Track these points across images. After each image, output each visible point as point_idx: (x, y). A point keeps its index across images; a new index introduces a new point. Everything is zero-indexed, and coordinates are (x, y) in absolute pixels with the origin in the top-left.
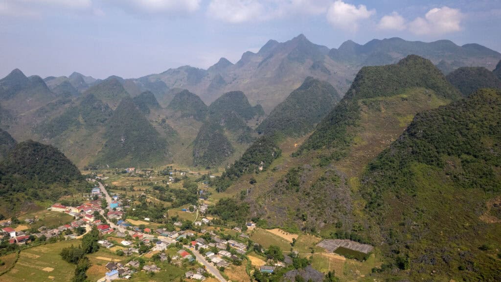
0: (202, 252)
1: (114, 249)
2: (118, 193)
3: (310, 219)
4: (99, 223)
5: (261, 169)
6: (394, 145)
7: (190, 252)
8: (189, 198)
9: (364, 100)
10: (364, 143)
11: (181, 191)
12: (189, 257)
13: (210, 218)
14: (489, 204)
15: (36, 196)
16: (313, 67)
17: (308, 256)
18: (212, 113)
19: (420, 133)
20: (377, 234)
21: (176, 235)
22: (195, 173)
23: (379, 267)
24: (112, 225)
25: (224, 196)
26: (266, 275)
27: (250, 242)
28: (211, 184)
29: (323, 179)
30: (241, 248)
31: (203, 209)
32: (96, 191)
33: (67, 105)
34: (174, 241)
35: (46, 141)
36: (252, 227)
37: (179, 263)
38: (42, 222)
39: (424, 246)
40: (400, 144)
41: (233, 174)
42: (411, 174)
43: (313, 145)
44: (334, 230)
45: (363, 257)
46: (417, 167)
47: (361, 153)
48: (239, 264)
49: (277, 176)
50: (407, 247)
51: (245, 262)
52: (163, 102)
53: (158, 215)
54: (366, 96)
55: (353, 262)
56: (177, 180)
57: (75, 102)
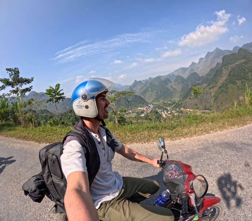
4: (146, 110)
9: (224, 67)
15: (136, 106)
18: (186, 81)
24: (149, 110)
32: (149, 105)
33: (146, 87)
36: (182, 109)
40: (227, 79)
42: (228, 88)
44: (204, 108)
46: (230, 86)
48: (171, 114)
52: (172, 80)
57: (148, 85)
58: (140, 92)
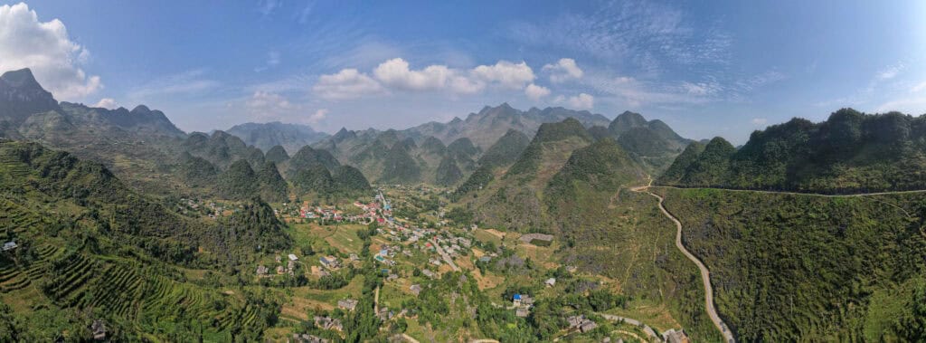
0: (441, 245)
1: (386, 236)
2: (390, 199)
3: (513, 221)
4: (378, 217)
5: (481, 188)
6: (562, 170)
7: (432, 244)
8: (434, 207)
9: (544, 142)
10: (545, 170)
11: (428, 201)
12: (432, 247)
13: (446, 221)
14: (611, 199)
15: (347, 195)
16: (513, 123)
17: (513, 247)
18: (449, 151)
19: (576, 162)
20: (556, 227)
21: (424, 231)
22: (437, 190)
23: (558, 249)
24: (386, 220)
25: (456, 206)
26: (485, 263)
27: (473, 239)
28: (447, 197)
29: (521, 194)
30: (467, 243)
31: (442, 214)
32: (378, 197)
33: (365, 146)
34: (422, 236)
35: (354, 166)
36: (475, 228)
37: (425, 251)
38: (350, 211)
39: (583, 230)
40: (565, 169)
41: (463, 191)
42: (573, 186)
43: (514, 171)
44: (529, 228)
45: (547, 244)
46: (576, 182)
47: (544, 176)
48: (466, 255)
49: (492, 192)
50: (574, 232)
51: (470, 254)
52: (418, 143)
53: (413, 217)
54: (546, 140)
55: (542, 248)
56: (425, 194)
57: (370, 144)
58: (352, 154)
